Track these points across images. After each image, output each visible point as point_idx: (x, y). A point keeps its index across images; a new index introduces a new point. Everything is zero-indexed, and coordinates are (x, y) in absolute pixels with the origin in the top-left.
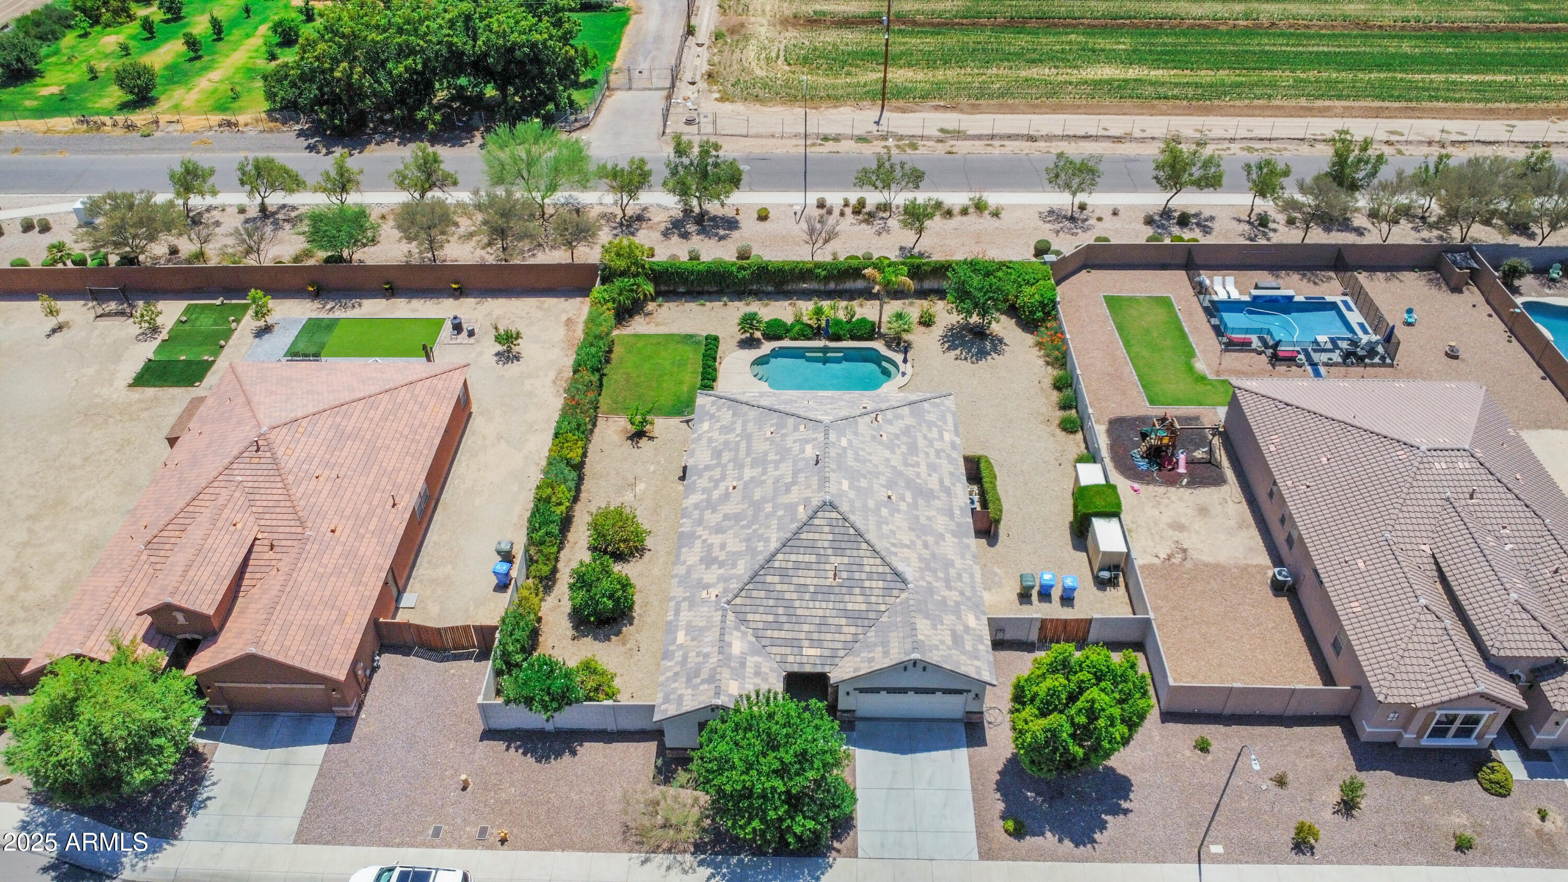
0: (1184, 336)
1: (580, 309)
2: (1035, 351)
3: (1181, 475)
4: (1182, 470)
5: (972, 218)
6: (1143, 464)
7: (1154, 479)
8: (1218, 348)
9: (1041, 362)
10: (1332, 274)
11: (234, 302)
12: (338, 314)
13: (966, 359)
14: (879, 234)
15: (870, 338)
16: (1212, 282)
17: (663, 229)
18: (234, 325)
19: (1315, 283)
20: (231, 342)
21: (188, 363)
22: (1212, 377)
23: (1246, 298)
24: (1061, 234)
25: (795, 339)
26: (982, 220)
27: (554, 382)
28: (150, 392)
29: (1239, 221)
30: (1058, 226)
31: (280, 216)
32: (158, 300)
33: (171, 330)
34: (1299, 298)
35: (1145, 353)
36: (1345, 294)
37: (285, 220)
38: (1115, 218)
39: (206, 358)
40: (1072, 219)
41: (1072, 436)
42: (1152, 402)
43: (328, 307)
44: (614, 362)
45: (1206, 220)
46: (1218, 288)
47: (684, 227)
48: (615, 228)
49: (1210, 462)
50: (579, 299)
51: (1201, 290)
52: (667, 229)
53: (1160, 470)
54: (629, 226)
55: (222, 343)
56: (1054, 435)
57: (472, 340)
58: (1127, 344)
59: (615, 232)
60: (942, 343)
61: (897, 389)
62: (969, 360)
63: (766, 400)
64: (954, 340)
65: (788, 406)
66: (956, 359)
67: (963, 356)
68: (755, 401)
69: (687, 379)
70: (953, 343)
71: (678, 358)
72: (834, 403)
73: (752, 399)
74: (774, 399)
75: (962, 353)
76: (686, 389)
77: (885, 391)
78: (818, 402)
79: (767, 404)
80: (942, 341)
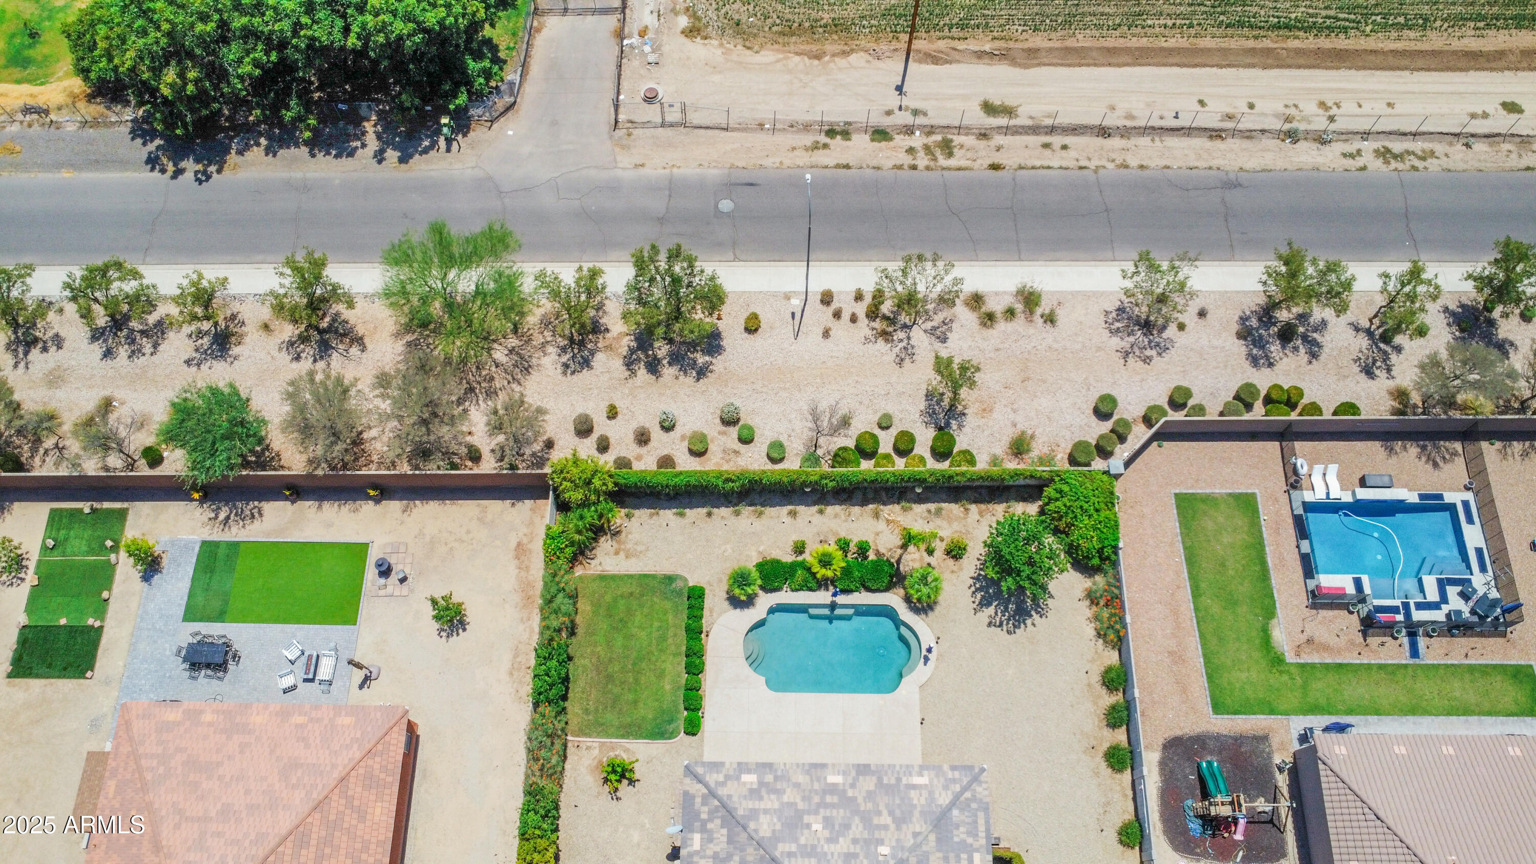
0: (1264, 575)
1: (531, 523)
2: (1085, 611)
3: (1236, 843)
4: (1239, 837)
5: (1019, 323)
6: (1195, 826)
7: (1205, 848)
8: (1303, 599)
9: (1090, 631)
10: (1458, 446)
11: (106, 505)
12: (237, 533)
13: (1001, 625)
14: (900, 362)
15: (887, 589)
16: (1311, 468)
17: (624, 351)
18: (113, 557)
19: (1436, 465)
20: (117, 588)
21: (72, 631)
22: (1290, 658)
23: (1347, 498)
24: (1131, 360)
25: (797, 590)
26: (1031, 331)
27: (511, 674)
28: (36, 685)
29: (1357, 329)
30: (1126, 343)
31: (134, 324)
32: (12, 502)
33: (39, 562)
34: (1413, 498)
35: (1216, 609)
36: (1467, 489)
37: (142, 332)
38: (1202, 322)
39: (90, 621)
40: (1147, 326)
41: (1118, 776)
42: (1218, 707)
43: (222, 516)
44: (580, 631)
45: (1316, 330)
46: (1317, 480)
47: (651, 345)
48: (564, 350)
49: (1271, 821)
50: (528, 503)
51: (1294, 481)
52: (632, 351)
53: (1214, 836)
54: (582, 344)
55: (105, 595)
56: (1097, 774)
57: (405, 588)
58: (1196, 593)
59: (565, 358)
60: (974, 593)
61: (917, 690)
62: (1005, 628)
63: (766, 811)
64: (988, 587)
65: (793, 848)
66: (990, 624)
67: (998, 619)
68: (754, 814)
69: (668, 666)
70: (987, 592)
71: (656, 624)
72: (847, 827)
73: (750, 805)
74: (776, 805)
75: (996, 613)
76: (668, 687)
77: (904, 692)
78: (828, 822)
79: (768, 834)
80: (973, 589)
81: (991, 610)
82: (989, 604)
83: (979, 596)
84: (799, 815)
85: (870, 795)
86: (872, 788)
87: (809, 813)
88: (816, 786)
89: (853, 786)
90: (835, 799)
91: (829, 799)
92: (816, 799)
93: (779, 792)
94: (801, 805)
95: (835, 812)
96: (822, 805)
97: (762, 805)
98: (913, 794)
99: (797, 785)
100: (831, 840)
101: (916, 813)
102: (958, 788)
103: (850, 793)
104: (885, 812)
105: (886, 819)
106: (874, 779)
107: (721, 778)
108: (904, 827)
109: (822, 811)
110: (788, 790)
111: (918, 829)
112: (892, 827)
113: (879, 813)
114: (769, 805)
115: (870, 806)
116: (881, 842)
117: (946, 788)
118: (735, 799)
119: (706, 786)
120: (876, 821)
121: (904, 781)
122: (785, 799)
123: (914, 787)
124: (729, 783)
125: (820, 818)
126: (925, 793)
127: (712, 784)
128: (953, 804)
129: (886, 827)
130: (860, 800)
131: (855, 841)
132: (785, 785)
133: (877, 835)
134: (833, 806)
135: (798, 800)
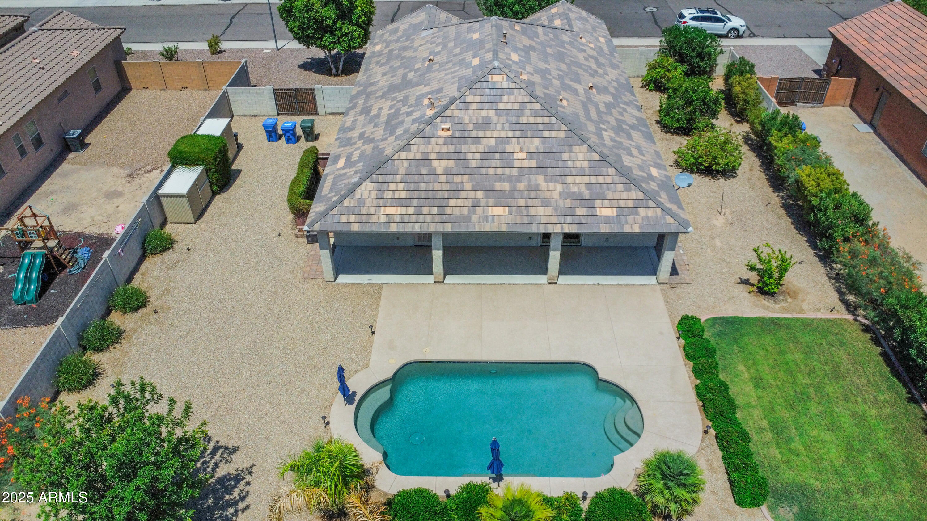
13: (216, 449)
60: (243, 499)
61: (371, 364)
62: (211, 446)
63: (581, 172)
64: (215, 506)
65: (546, 134)
66: (235, 450)
67: (218, 457)
68: (595, 169)
69: (749, 388)
70: (217, 500)
71: (797, 445)
72: (486, 157)
73: (601, 179)
74: (570, 179)
75: (216, 465)
76: (741, 368)
77: (392, 361)
78: (508, 161)
79: (576, 149)
80: (241, 505)
81: (222, 471)
82: (222, 480)
83: (236, 493)
84: (541, 168)
85: (456, 192)
86: (452, 202)
87: (530, 172)
88: (522, 203)
89: (476, 204)
90: (498, 187)
91: (507, 187)
92: (521, 187)
93: (567, 194)
94: (541, 179)
95: (499, 171)
96: (513, 181)
97: (586, 179)
98: (403, 195)
99: (545, 202)
100: (503, 142)
101: (402, 171)
102: (346, 202)
103: (480, 194)
104: (439, 171)
105: (439, 165)
106: (448, 211)
107: (642, 211)
108: (419, 156)
109: (514, 172)
110: (556, 195)
111: (403, 155)
112: (433, 156)
113: (447, 172)
114: (578, 179)
115: (457, 179)
116: (448, 141)
117: (361, 203)
118: (620, 187)
119: (659, 205)
120: (451, 163)
121: (411, 210)
122: (559, 187)
123: (400, 202)
124: (630, 204)
125: (517, 164)
126: (388, 195)
127: (651, 203)
128: (358, 184)
129: (441, 156)
130: (468, 187)
131: (477, 141)
132: (561, 203)
133: (451, 148)
134: (502, 179)
135: (544, 187)
